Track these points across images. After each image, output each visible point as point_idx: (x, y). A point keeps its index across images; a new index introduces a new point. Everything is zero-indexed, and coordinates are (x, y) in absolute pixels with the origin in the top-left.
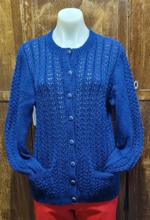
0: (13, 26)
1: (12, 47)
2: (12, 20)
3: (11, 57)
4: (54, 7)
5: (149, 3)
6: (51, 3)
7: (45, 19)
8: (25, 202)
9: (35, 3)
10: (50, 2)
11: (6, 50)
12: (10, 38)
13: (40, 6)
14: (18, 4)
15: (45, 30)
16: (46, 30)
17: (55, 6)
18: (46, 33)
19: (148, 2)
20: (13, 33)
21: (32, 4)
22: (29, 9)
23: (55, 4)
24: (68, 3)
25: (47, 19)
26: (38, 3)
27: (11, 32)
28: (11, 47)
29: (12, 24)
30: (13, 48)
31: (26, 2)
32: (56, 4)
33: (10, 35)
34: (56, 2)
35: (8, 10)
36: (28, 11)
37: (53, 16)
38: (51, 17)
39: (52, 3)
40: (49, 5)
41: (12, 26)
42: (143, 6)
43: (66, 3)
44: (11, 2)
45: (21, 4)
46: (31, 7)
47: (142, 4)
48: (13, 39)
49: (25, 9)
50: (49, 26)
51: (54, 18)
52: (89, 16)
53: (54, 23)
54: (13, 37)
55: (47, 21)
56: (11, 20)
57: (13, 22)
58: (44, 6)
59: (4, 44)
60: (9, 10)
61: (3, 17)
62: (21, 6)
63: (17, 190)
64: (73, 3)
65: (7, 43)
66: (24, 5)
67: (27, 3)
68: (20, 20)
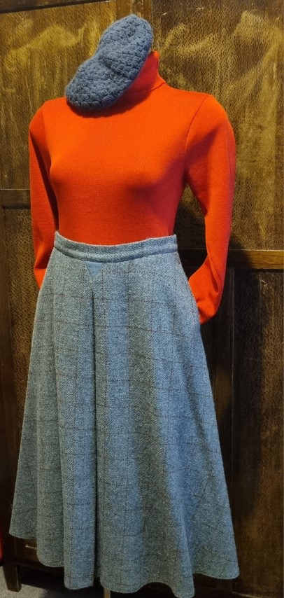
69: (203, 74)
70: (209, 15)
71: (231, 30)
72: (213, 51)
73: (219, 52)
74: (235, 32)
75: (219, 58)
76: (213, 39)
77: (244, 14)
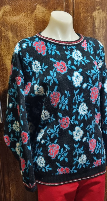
4: (12, 10)
7: (4, 20)
10: (8, 5)
15: (4, 31)
16: (6, 31)
18: (5, 33)
24: (25, 7)
25: (6, 20)
37: (12, 18)
38: (10, 19)
40: (7, 7)
43: (23, 7)
50: (8, 27)
51: (13, 20)
52: (42, 20)
53: (12, 24)
55: (6, 22)
64: (29, 7)
69: (21, 32)
70: (22, 3)
71: (32, 12)
72: (24, 21)
73: (27, 22)
74: (34, 14)
75: (28, 25)
76: (24, 15)
77: (38, 6)
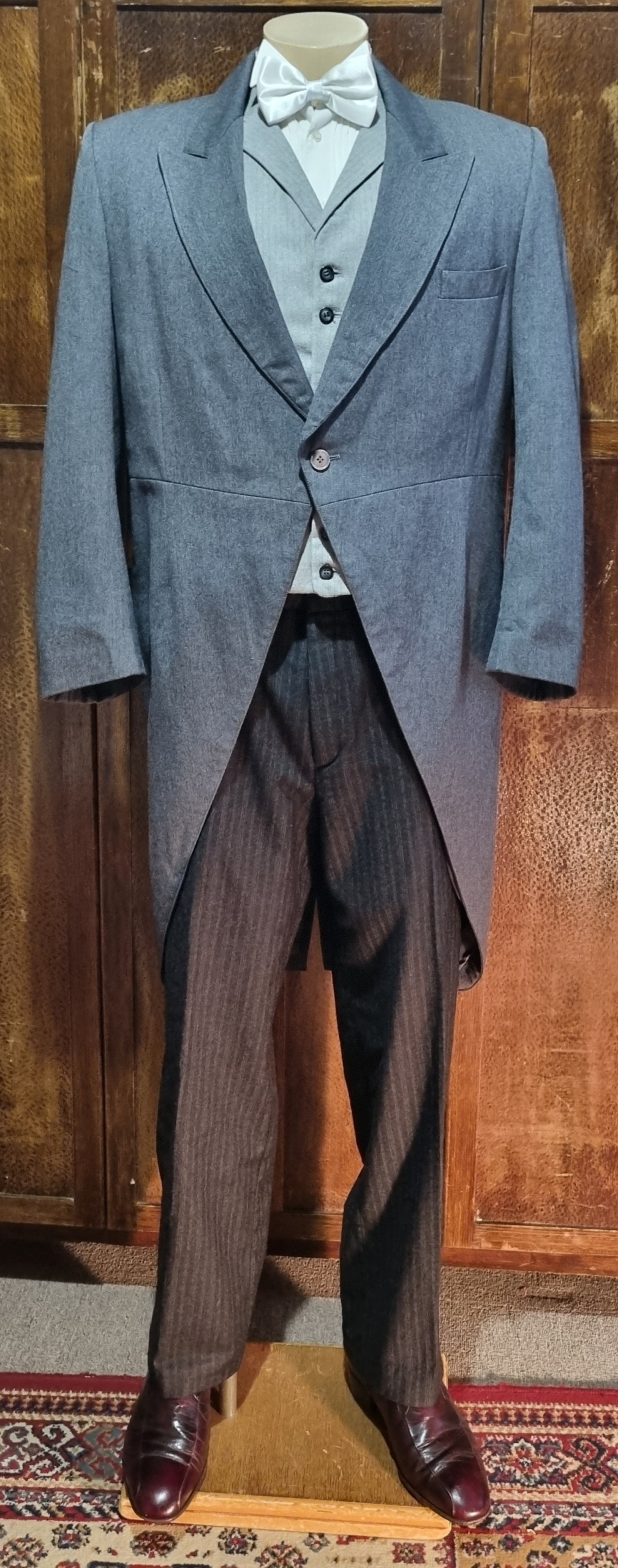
0: (45, 155)
1: (33, 235)
2: (39, 136)
3: (28, 274)
5: (554, 90)
6: (188, 75)
8: (50, 847)
9: (129, 73)
11: (12, 248)
12: (30, 201)
13: (146, 87)
14: (68, 75)
17: (202, 87)
19: (550, 89)
20: (41, 184)
21: (119, 77)
22: (107, 96)
23: (205, 83)
26: (142, 77)
27: (33, 179)
28: (29, 236)
29: (41, 151)
30: (37, 241)
31: (98, 70)
32: (208, 81)
33: (30, 188)
34: (208, 74)
35: (28, 98)
36: (103, 102)
39: (194, 77)
41: (40, 158)
42: (532, 101)
44: (42, 69)
45: (79, 74)
46: (116, 90)
47: (527, 95)
48: (41, 206)
49: (91, 96)
54: (42, 199)
56: (35, 134)
57: (45, 142)
58: (163, 88)
59: (6, 221)
60: (30, 97)
61: (9, 122)
62: (79, 84)
63: (21, 796)
65: (19, 221)
66: (90, 82)
67: (101, 74)
68: (70, 133)
